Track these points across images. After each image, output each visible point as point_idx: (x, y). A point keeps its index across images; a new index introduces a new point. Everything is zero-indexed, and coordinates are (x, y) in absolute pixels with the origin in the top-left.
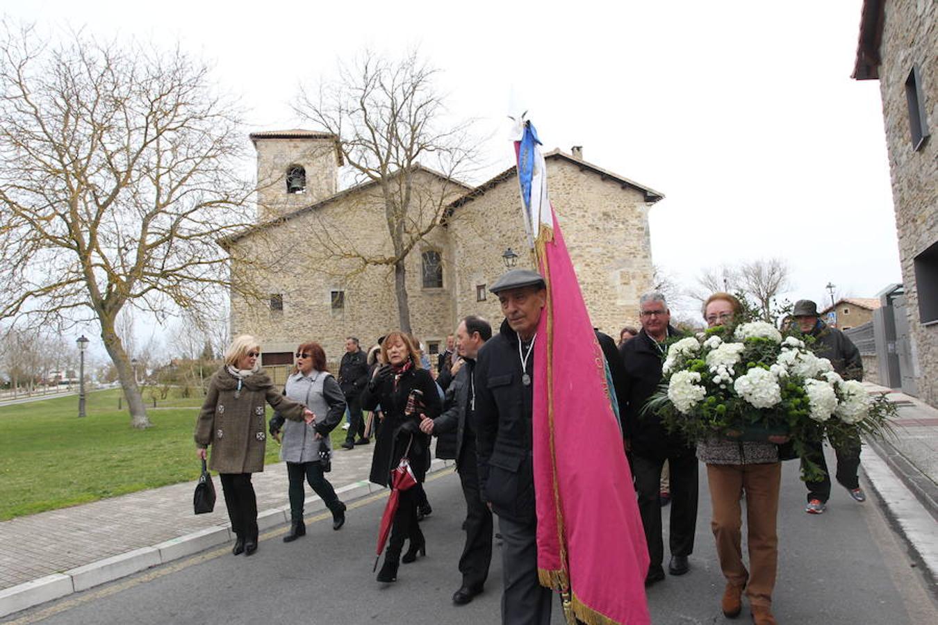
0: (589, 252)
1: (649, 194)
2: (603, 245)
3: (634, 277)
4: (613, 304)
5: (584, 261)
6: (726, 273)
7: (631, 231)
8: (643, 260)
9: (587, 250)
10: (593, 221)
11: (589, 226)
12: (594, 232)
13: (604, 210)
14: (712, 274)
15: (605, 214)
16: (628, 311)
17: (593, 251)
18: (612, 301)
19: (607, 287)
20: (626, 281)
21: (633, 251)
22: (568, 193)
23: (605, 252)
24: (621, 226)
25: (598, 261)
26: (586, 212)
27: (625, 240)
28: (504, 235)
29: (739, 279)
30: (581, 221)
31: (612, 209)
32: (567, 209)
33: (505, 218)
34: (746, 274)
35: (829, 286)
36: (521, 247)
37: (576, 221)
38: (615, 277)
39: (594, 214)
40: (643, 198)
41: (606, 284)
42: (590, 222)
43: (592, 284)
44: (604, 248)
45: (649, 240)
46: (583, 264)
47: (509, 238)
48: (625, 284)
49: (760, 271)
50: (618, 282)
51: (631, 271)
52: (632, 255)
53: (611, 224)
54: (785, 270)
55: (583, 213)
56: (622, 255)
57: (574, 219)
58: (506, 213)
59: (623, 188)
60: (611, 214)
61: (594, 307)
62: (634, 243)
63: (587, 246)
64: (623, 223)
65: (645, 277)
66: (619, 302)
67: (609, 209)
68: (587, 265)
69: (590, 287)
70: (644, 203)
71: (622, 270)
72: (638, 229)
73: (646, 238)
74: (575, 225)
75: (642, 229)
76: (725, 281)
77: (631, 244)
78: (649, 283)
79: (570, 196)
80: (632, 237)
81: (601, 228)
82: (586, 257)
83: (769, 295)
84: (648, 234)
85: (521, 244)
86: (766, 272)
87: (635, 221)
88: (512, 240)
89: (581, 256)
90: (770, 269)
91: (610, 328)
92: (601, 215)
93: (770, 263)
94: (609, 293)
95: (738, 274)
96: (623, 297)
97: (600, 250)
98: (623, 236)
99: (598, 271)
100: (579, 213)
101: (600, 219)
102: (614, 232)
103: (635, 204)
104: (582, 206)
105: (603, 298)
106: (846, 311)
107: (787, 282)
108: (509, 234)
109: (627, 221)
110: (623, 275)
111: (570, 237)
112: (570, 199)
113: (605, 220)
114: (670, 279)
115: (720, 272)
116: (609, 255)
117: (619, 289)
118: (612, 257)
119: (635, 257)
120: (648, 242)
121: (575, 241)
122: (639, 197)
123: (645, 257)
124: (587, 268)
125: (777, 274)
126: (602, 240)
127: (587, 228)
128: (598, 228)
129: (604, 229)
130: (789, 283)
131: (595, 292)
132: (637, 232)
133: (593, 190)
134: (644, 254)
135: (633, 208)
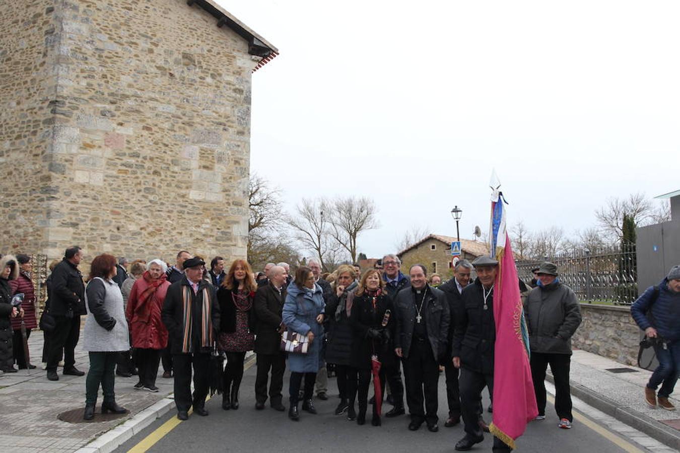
0: (154, 109)
1: (255, 42)
2: (178, 101)
3: (220, 160)
4: (183, 196)
5: (143, 121)
6: (323, 205)
7: (224, 90)
8: (237, 137)
9: (151, 104)
10: (166, 61)
11: (158, 68)
12: (166, 80)
13: (187, 50)
14: (311, 205)
15: (186, 56)
16: (205, 209)
17: (160, 108)
18: (183, 192)
19: (176, 169)
20: (208, 164)
21: (223, 120)
22: (130, 9)
23: (179, 113)
24: (209, 80)
25: (166, 125)
26: (156, 45)
27: (213, 102)
28: (9, 59)
29: (333, 213)
30: (144, 58)
31: (199, 51)
32: (123, 32)
33: (14, 31)
34: (339, 209)
35: (456, 210)
36: (33, 80)
37: (136, 56)
38: (190, 154)
39: (169, 53)
40: (246, 48)
41: (175, 162)
42: (160, 62)
43: (151, 159)
44: (178, 107)
45: (249, 109)
46: (141, 125)
47: (17, 63)
48: (205, 167)
49: (351, 208)
50: (195, 164)
51: (218, 150)
52: (222, 127)
53: (193, 74)
54: (371, 209)
55: (149, 46)
56: (206, 124)
57: (134, 52)
58: (16, 22)
59: (219, 26)
60: (196, 59)
61: (151, 197)
62: (226, 110)
63: (152, 99)
64: (213, 76)
65: (236, 162)
66: (193, 195)
67: (195, 51)
68: (147, 128)
69: (147, 164)
70: (248, 56)
71: (204, 146)
72: (235, 90)
73: (246, 105)
74: (134, 63)
75: (241, 91)
76: (322, 213)
77: (222, 110)
78: (242, 174)
79: (131, 13)
80: (223, 101)
81: (177, 75)
82: (148, 115)
83: (357, 230)
84: (248, 100)
85: (34, 75)
86: (355, 210)
87: (231, 79)
88: (21, 67)
89: (138, 111)
90: (360, 207)
91: (174, 233)
92: (180, 57)
93: (360, 201)
94: (179, 177)
95: (333, 208)
96: (200, 188)
97: (172, 109)
98: (211, 95)
99: (165, 141)
100: (143, 44)
101: (177, 62)
102: (197, 85)
103: (235, 53)
104: (150, 34)
105: (169, 185)
106: (433, 247)
107: (373, 220)
108: (17, 57)
109: (220, 75)
110: (203, 154)
111: (123, 78)
112: (130, 19)
113: (185, 65)
114: (274, 195)
115: (318, 204)
116: (186, 119)
117: (196, 174)
118: (190, 124)
119: (225, 130)
120: (248, 113)
121: (130, 86)
122: (241, 45)
123: (241, 133)
124: (146, 133)
125: (365, 212)
126: (177, 94)
127: (154, 70)
128: (171, 75)
129: (183, 79)
130: (374, 221)
131: (155, 173)
132: (234, 94)
133: (171, 15)
134: (240, 128)
135: (231, 58)
